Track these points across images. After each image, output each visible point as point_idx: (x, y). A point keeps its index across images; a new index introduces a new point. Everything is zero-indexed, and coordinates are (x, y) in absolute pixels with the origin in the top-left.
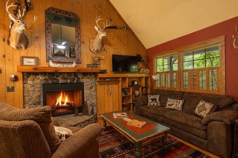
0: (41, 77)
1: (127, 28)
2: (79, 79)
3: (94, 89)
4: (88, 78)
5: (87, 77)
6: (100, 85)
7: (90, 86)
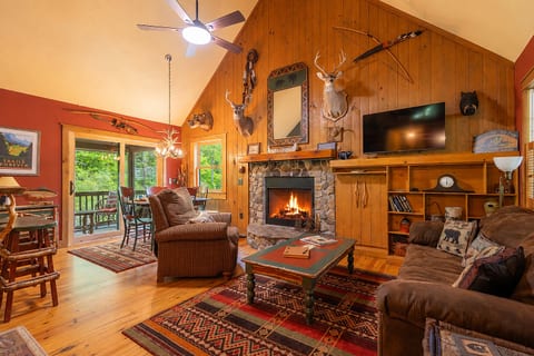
0: (263, 168)
1: (418, 33)
2: (305, 170)
3: (330, 189)
4: (321, 169)
5: (317, 167)
6: (342, 182)
7: (324, 182)
